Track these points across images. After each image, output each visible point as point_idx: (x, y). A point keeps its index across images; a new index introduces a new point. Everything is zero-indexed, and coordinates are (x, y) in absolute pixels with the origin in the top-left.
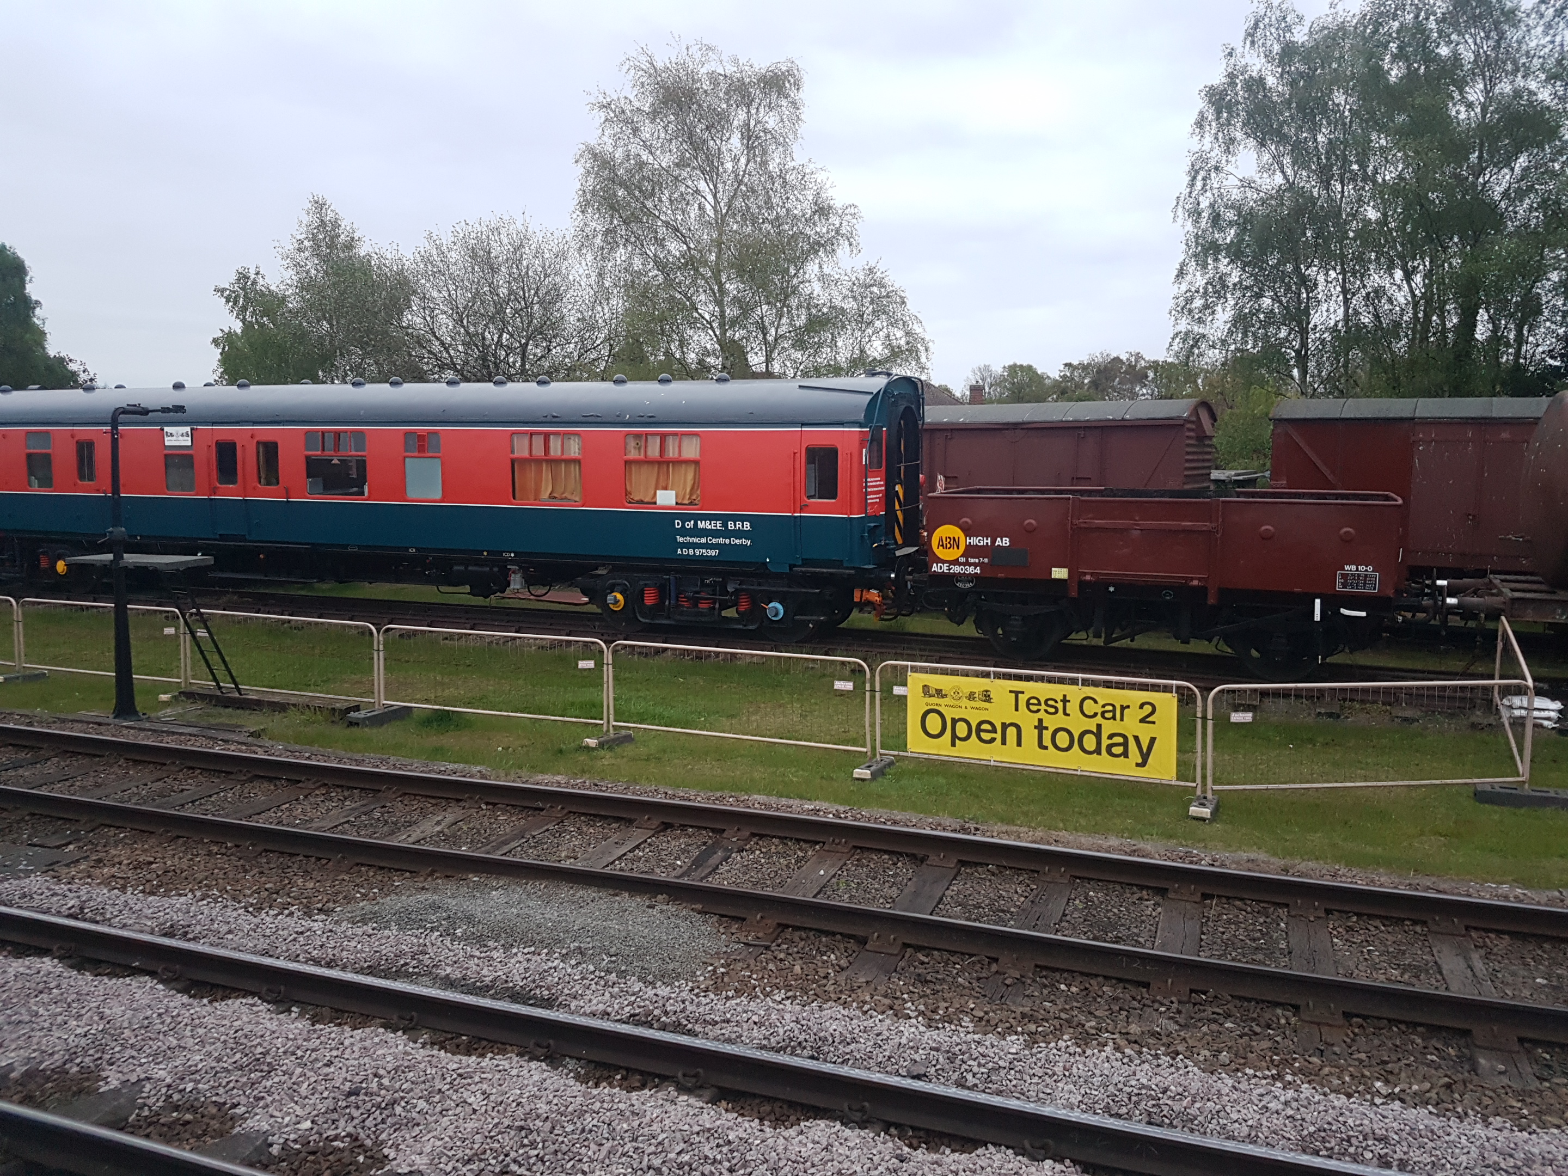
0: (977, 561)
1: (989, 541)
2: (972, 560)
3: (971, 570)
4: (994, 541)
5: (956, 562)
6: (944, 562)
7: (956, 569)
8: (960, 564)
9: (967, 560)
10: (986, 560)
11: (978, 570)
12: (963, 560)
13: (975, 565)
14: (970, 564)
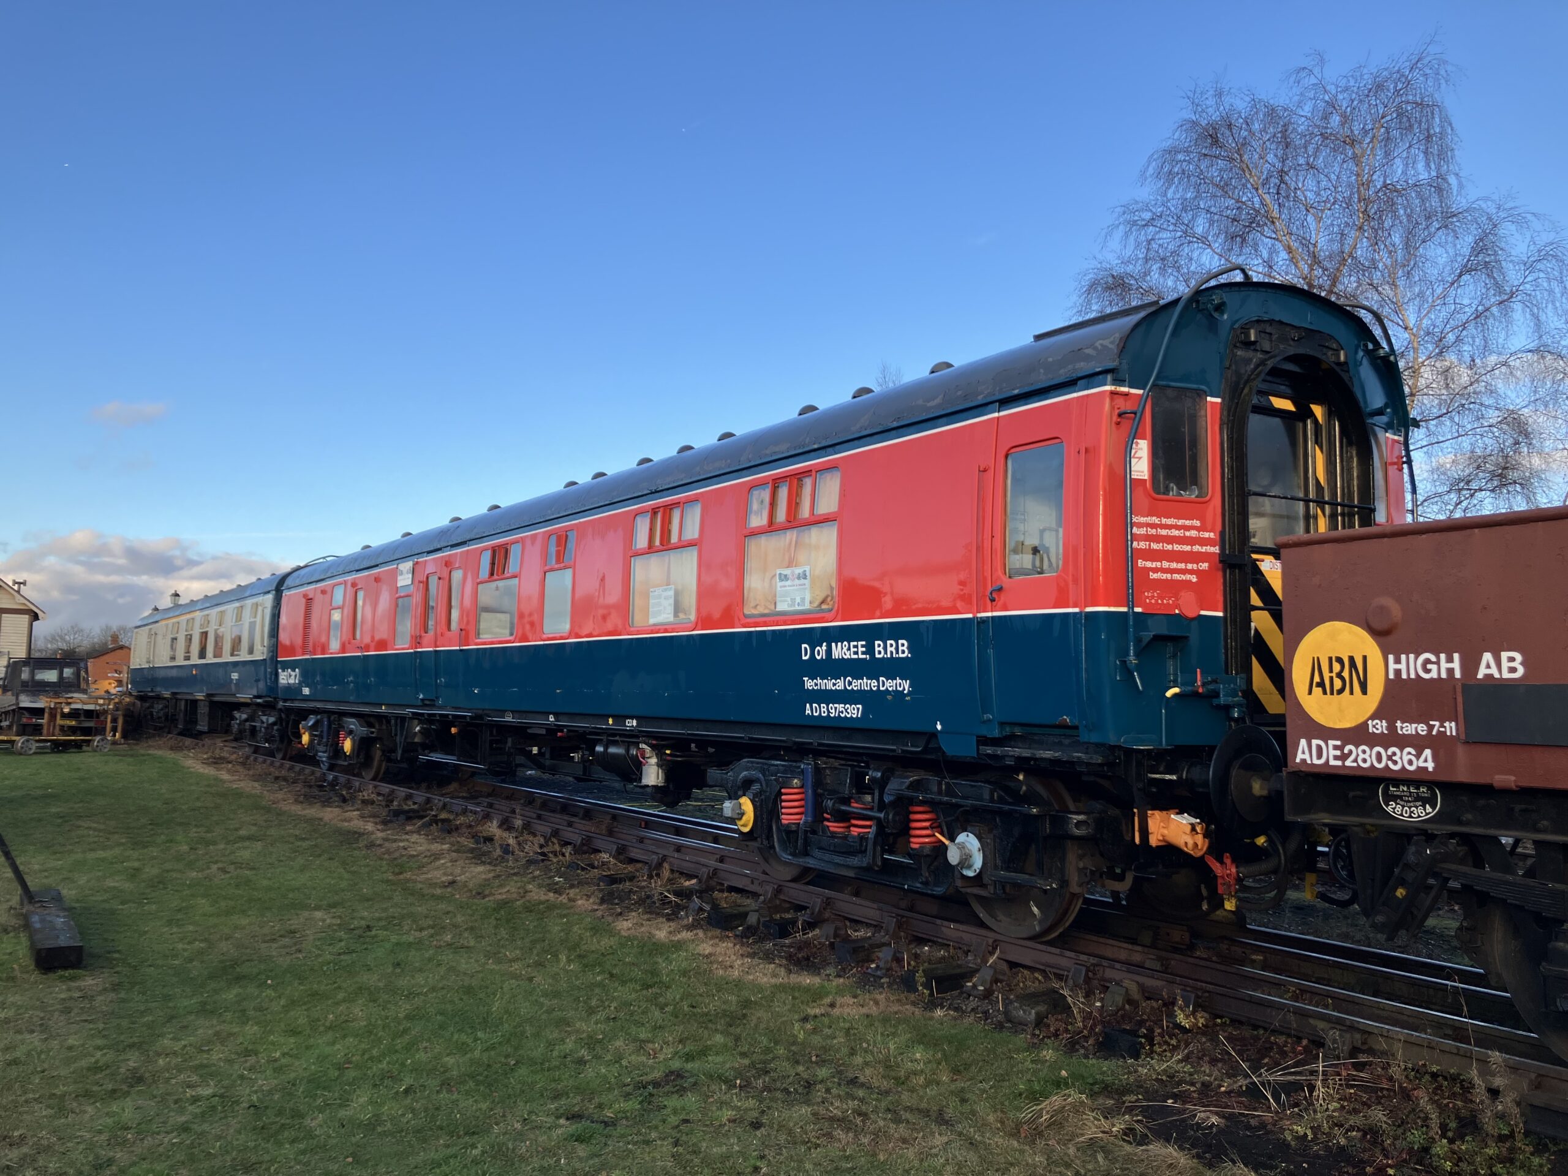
0: (1422, 729)
1: (1456, 665)
2: (1407, 729)
3: (1405, 760)
4: (1470, 664)
5: (1358, 735)
6: (1327, 733)
7: (1363, 758)
8: (1372, 740)
9: (1392, 727)
10: (1450, 728)
11: (1427, 761)
12: (1379, 727)
13: (1418, 743)
14: (1402, 742)
